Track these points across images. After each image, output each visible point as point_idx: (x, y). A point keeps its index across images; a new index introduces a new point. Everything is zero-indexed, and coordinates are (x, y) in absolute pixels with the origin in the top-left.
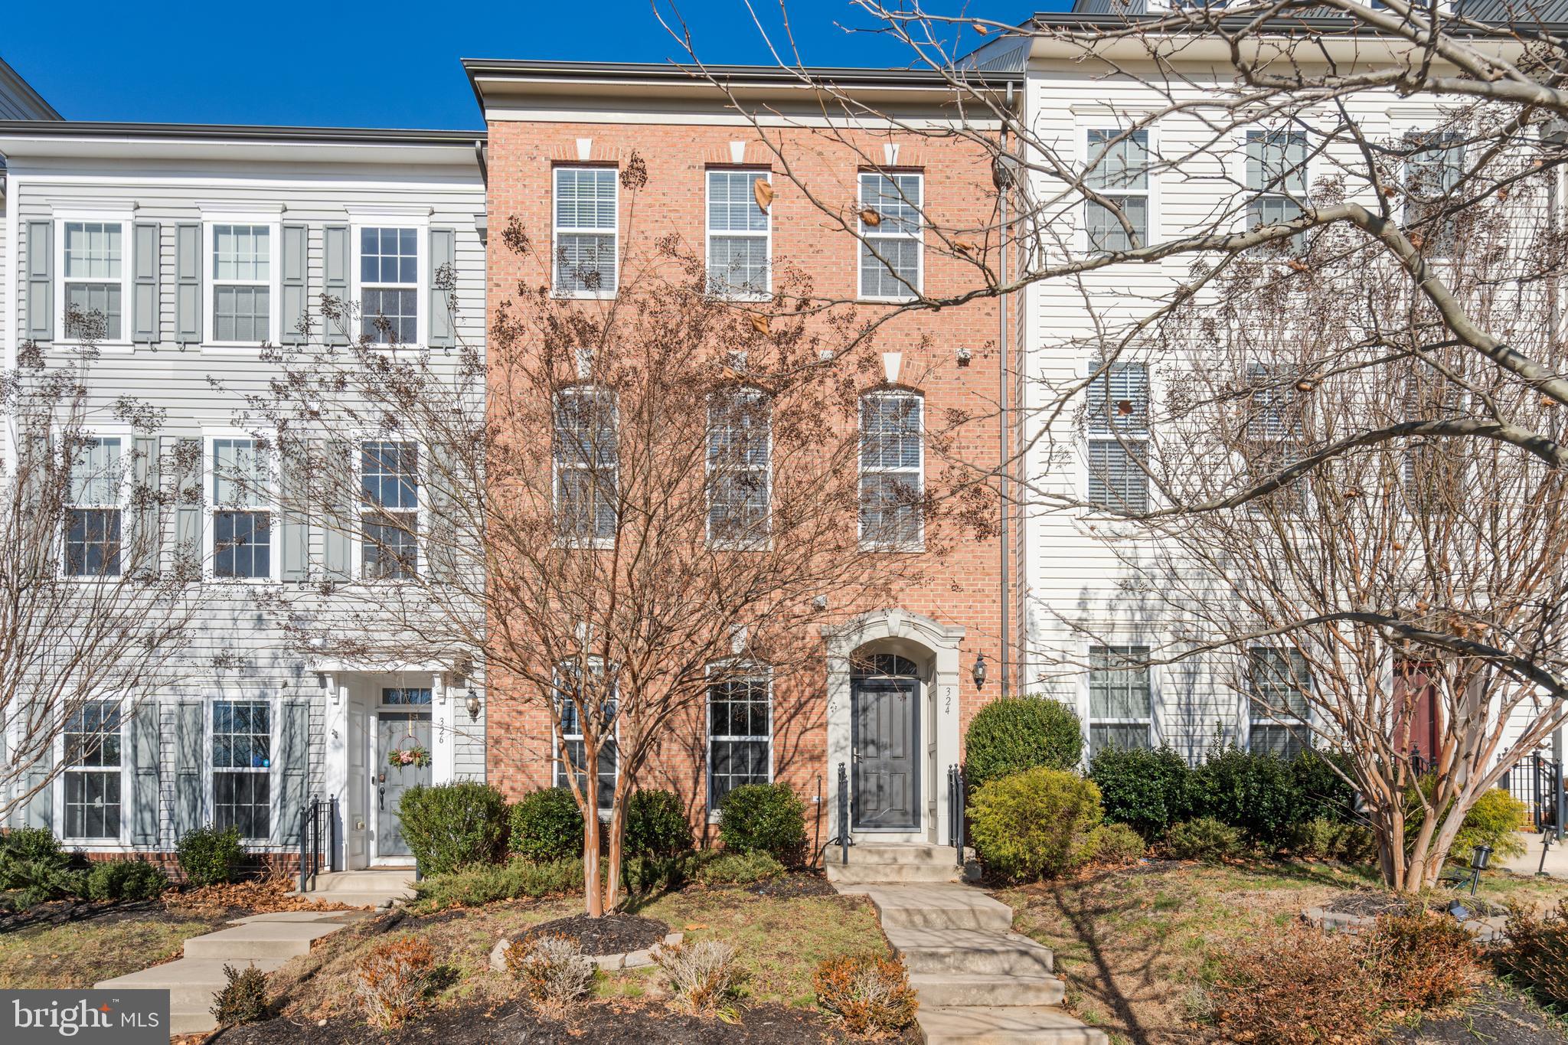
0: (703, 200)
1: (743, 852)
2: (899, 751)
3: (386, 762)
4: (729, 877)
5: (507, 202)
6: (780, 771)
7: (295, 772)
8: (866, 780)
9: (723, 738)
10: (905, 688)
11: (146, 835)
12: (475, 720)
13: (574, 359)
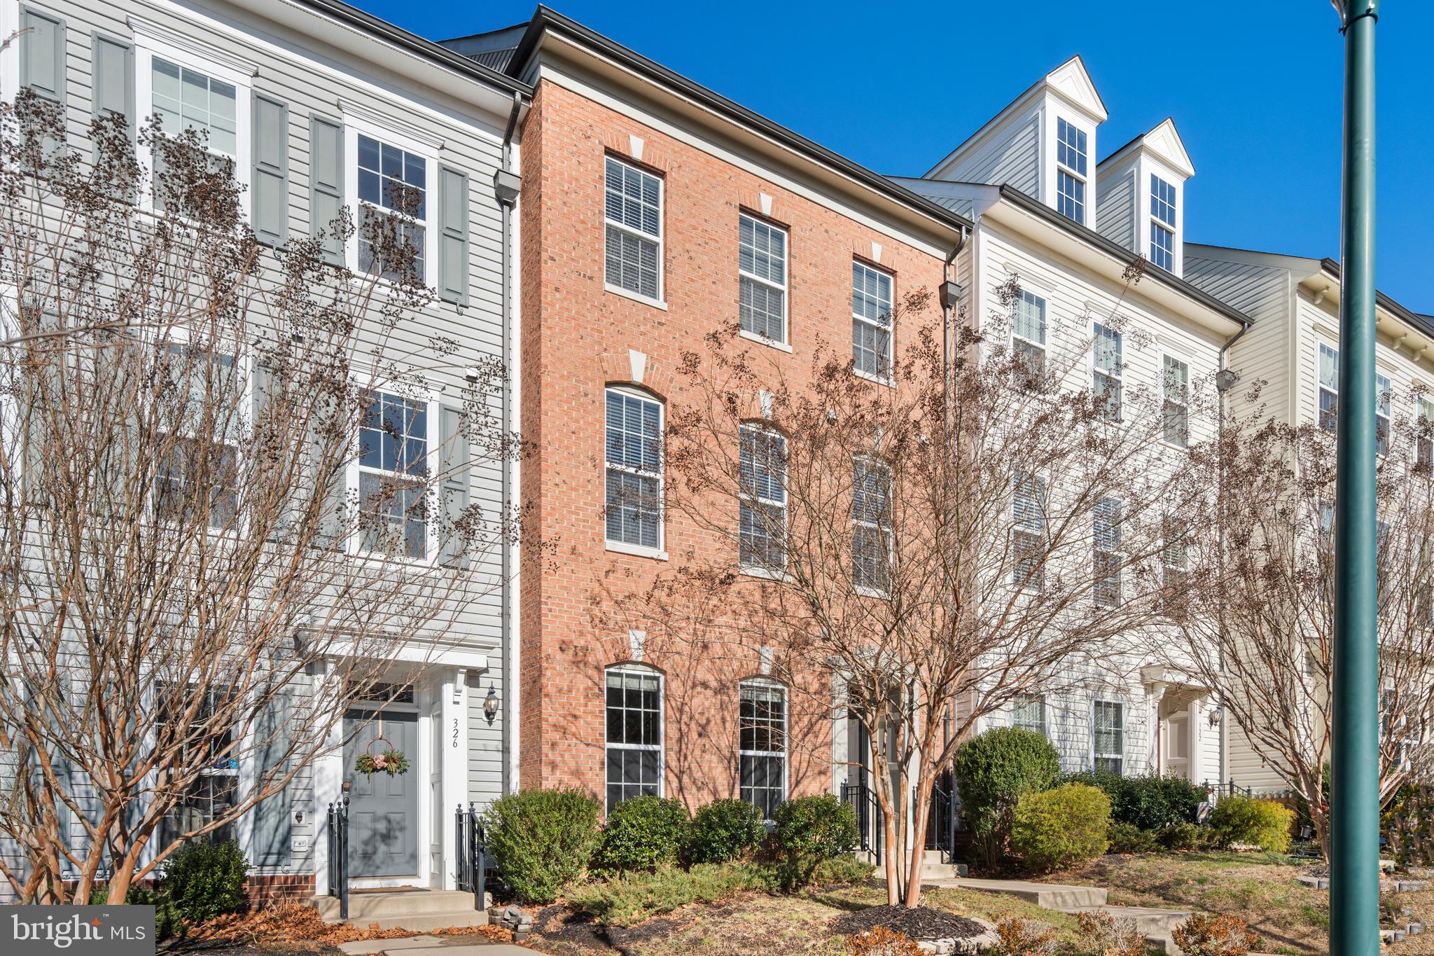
0: (734, 241)
3: (351, 769)
6: (794, 785)
7: (275, 777)
9: (750, 753)
12: (490, 723)
13: (628, 359)
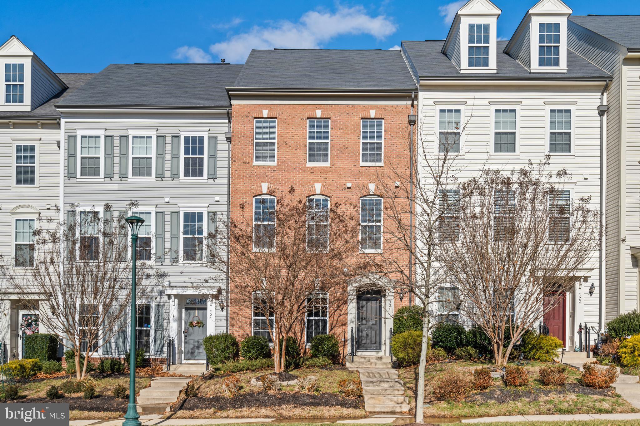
0: (306, 131)
1: (318, 357)
2: (374, 322)
3: (188, 326)
4: (314, 365)
5: (238, 132)
6: (331, 329)
7: (160, 329)
8: (362, 332)
9: (312, 318)
10: (376, 299)
11: (108, 351)
12: (222, 311)
13: (261, 186)
